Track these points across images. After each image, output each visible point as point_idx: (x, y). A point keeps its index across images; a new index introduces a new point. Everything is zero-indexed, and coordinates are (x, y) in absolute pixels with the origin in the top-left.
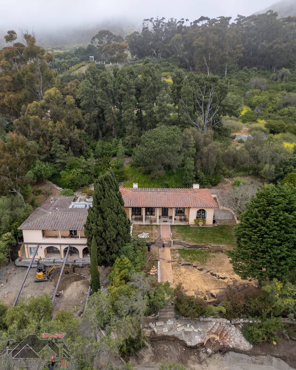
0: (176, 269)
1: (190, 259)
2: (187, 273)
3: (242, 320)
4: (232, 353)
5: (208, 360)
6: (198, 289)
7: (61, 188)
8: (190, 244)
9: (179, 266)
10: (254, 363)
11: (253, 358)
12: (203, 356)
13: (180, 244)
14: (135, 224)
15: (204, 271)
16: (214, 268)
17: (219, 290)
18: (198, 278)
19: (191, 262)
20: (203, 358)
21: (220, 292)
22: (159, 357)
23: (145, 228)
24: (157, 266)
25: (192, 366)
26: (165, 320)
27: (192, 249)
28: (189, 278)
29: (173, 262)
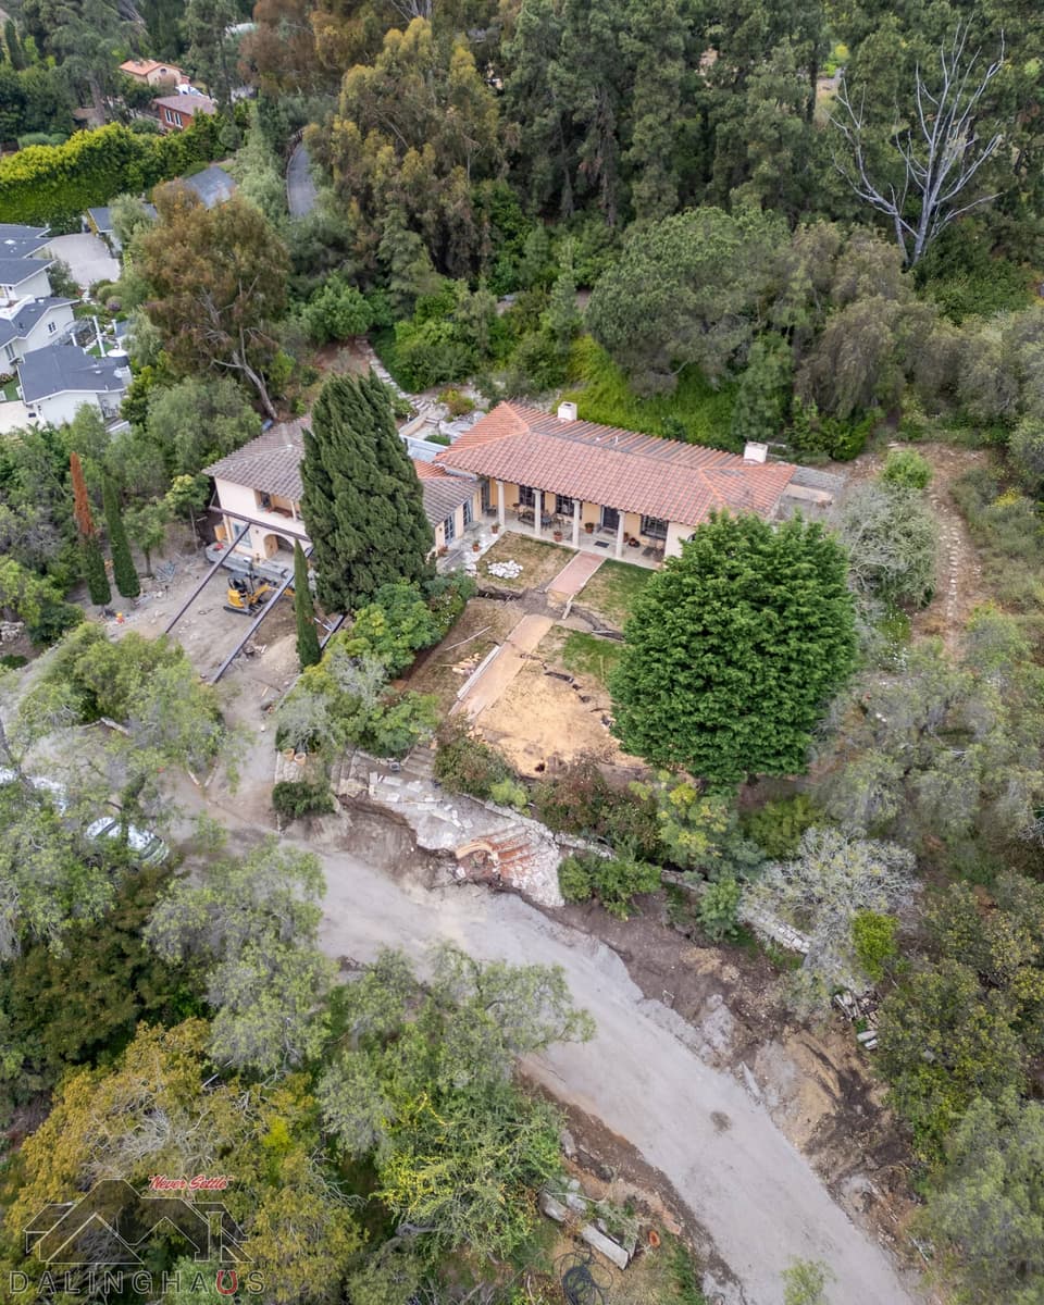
0: (526, 678)
1: (581, 664)
2: (544, 696)
3: (580, 843)
4: (514, 899)
5: (448, 890)
6: (539, 741)
7: (388, 375)
8: (609, 626)
9: (537, 674)
10: (555, 937)
11: (558, 928)
12: (444, 876)
13: (588, 618)
14: (514, 531)
15: (590, 706)
18: (562, 717)
19: (575, 673)
20: (440, 882)
22: (353, 844)
23: (528, 551)
24: (483, 656)
25: (408, 886)
26: (410, 778)
27: (612, 641)
28: (538, 709)
29: (534, 658)
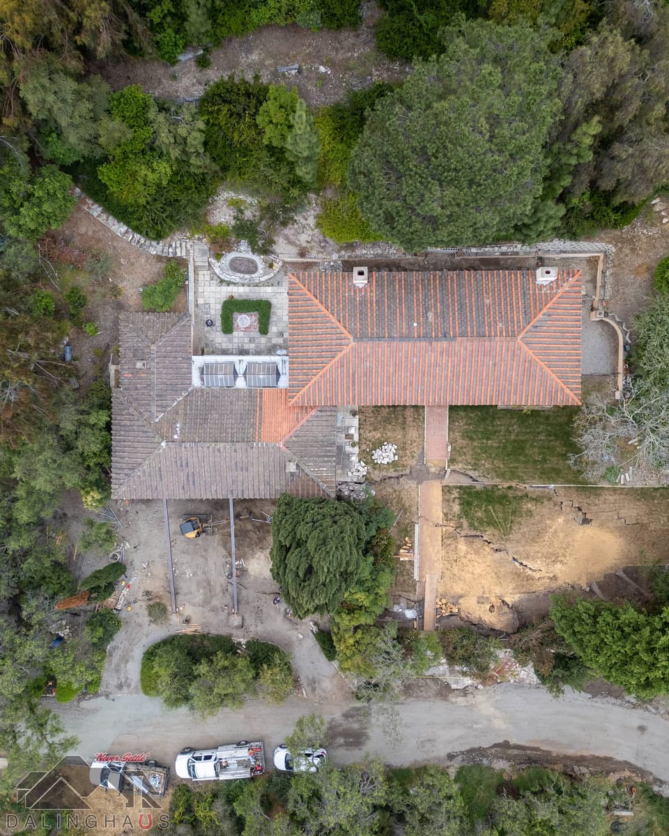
0: (449, 545)
1: (481, 521)
2: (469, 556)
6: (484, 593)
9: (455, 539)
13: (465, 474)
15: (502, 554)
16: (522, 549)
17: (519, 595)
18: (489, 570)
19: (481, 531)
21: (521, 601)
28: (470, 569)
29: (446, 526)
